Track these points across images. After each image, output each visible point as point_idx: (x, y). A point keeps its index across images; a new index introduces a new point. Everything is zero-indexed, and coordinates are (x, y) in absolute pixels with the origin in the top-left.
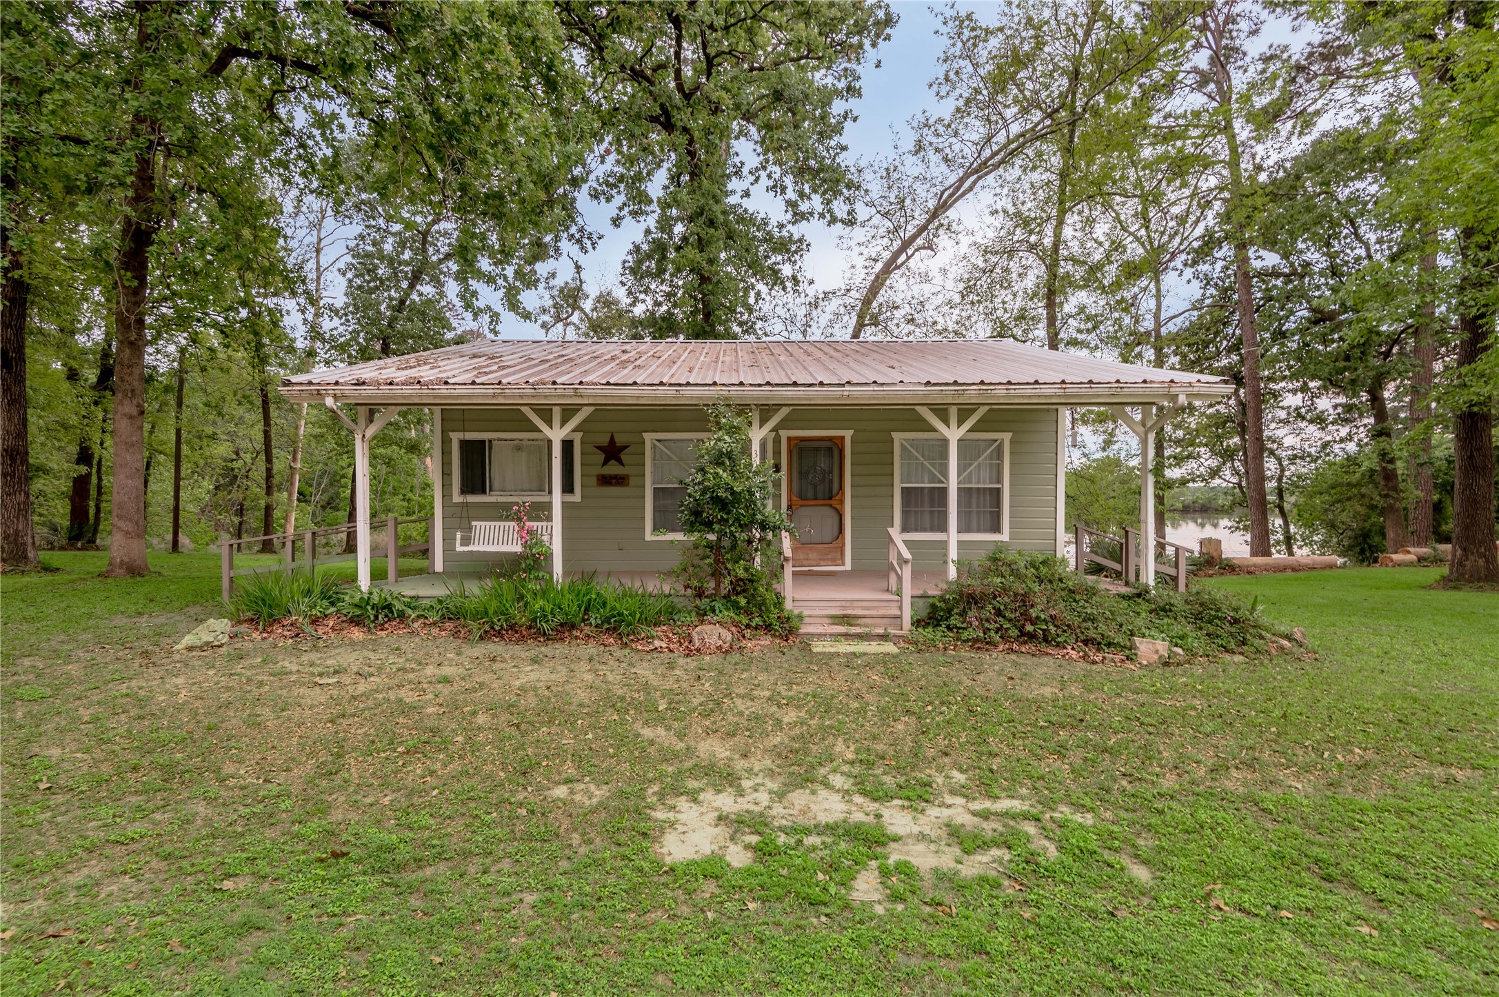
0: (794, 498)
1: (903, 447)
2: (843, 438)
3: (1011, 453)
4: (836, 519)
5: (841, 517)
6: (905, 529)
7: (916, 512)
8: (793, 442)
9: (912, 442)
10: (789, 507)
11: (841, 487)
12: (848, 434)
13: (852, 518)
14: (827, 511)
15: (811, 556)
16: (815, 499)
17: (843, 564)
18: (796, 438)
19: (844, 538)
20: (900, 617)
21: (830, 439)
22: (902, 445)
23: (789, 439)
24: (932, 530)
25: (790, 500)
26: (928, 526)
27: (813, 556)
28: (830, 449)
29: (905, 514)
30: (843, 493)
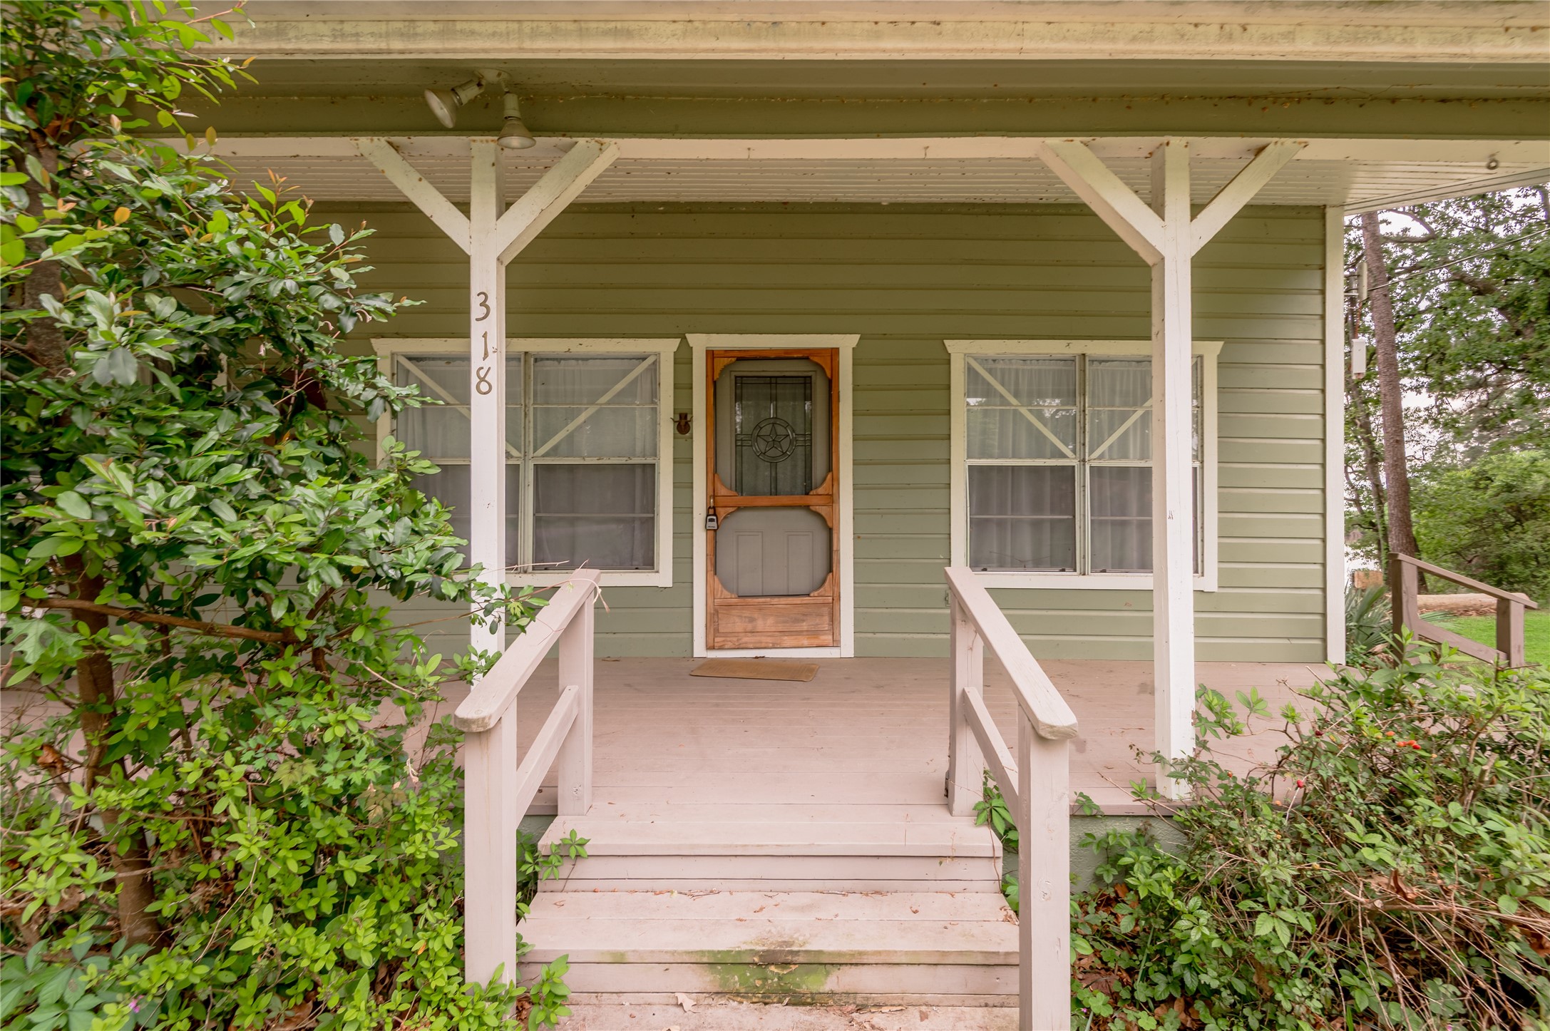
0: (722, 491)
1: (971, 372)
2: (834, 353)
3: (1221, 389)
4: (821, 536)
5: (830, 532)
6: (978, 562)
7: (1001, 524)
8: (720, 363)
9: (991, 363)
10: (712, 511)
11: (831, 466)
12: (846, 344)
13: (857, 537)
14: (798, 519)
15: (760, 625)
16: (775, 492)
17: (836, 643)
18: (727, 353)
19: (837, 584)
20: (1021, 962)
21: (805, 356)
22: (970, 370)
23: (711, 355)
24: (1038, 563)
25: (712, 494)
26: (1027, 552)
27: (766, 623)
28: (806, 381)
29: (978, 527)
30: (835, 481)
